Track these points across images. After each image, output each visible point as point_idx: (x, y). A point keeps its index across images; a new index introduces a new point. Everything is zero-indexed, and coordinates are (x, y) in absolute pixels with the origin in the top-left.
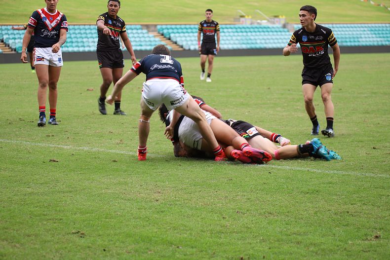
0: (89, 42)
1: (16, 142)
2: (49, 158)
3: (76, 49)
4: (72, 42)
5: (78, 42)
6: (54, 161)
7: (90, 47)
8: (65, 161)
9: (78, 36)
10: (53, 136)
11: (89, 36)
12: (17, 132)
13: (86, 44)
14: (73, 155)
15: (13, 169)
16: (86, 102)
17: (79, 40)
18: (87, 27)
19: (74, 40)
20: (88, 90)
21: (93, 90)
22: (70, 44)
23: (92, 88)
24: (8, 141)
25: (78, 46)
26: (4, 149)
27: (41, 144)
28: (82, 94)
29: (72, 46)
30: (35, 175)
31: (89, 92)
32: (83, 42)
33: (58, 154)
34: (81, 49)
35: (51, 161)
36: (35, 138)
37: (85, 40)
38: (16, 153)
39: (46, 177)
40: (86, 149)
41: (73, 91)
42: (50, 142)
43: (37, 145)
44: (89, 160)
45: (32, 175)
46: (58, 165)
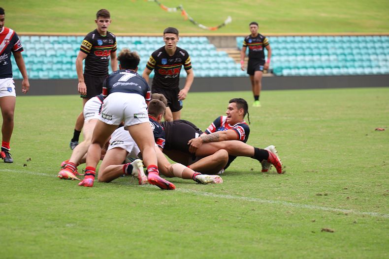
0: (378, 60)
1: (273, 202)
2: (321, 227)
3: (359, 71)
4: (354, 61)
5: (362, 60)
6: (328, 231)
7: (379, 67)
8: (345, 231)
9: (363, 51)
10: (326, 195)
11: (379, 51)
12: (276, 189)
13: (373, 64)
14: (355, 222)
15: (269, 240)
16: (373, 148)
17: (365, 57)
18: (376, 39)
19: (357, 57)
20: (376, 129)
21: (384, 130)
22: (351, 63)
23: (382, 127)
24: (262, 201)
25: (362, 67)
26: (256, 212)
27: (308, 207)
28: (368, 136)
29: (354, 67)
30: (301, 249)
31: (378, 133)
32: (370, 60)
33: (334, 220)
34: (367, 71)
35: (323, 230)
36: (301, 198)
37: (372, 57)
38: (273, 218)
39: (317, 253)
40: (374, 214)
41: (355, 131)
42: (321, 204)
43: (303, 207)
44: (379, 231)
45: (296, 250)
46: (334, 236)
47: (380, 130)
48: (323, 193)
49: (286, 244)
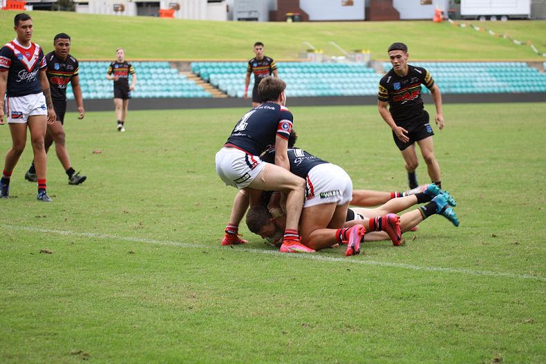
0: (95, 85)
2: (39, 249)
6: (46, 252)
7: (97, 92)
8: (62, 252)
10: (44, 217)
11: (96, 76)
13: (91, 89)
14: (73, 243)
16: (91, 170)
18: (93, 64)
20: (94, 152)
21: (101, 153)
23: (99, 150)
27: (27, 229)
28: (86, 159)
30: (20, 271)
31: (95, 155)
32: (87, 85)
33: (52, 241)
35: (41, 252)
36: (20, 220)
37: (90, 82)
39: (35, 274)
40: (91, 235)
41: (74, 154)
42: (40, 226)
43: (22, 229)
44: (96, 251)
45: (15, 271)
46: (52, 257)
47: (97, 153)
48: (41, 215)
49: (5, 267)
